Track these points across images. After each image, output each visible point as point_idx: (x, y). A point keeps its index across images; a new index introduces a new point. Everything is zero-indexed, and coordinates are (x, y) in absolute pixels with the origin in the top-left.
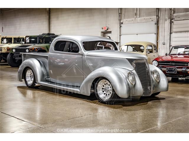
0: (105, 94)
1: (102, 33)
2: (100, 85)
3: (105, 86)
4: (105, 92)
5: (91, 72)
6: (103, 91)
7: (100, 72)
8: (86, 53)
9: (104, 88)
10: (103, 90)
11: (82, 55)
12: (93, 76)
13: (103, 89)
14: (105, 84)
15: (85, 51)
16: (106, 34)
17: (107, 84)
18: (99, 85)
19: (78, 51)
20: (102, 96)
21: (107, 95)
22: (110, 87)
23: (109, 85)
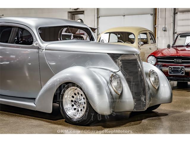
0: (75, 109)
1: (70, 14)
2: (68, 95)
3: (75, 96)
4: (75, 107)
5: (52, 75)
6: (73, 106)
7: (68, 75)
8: (45, 45)
9: (73, 99)
10: (73, 103)
11: (38, 48)
12: (56, 81)
13: (72, 101)
14: (75, 94)
15: (42, 43)
16: (76, 16)
17: (78, 93)
18: (66, 96)
19: (31, 43)
20: (70, 112)
21: (78, 111)
22: (84, 98)
23: (82, 95)
